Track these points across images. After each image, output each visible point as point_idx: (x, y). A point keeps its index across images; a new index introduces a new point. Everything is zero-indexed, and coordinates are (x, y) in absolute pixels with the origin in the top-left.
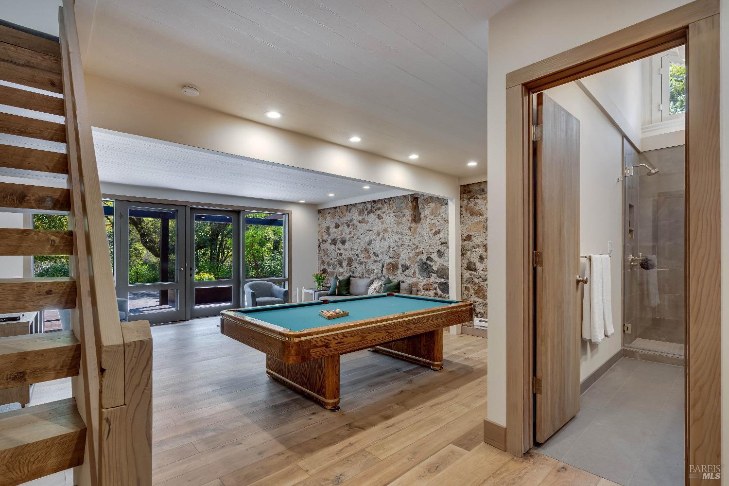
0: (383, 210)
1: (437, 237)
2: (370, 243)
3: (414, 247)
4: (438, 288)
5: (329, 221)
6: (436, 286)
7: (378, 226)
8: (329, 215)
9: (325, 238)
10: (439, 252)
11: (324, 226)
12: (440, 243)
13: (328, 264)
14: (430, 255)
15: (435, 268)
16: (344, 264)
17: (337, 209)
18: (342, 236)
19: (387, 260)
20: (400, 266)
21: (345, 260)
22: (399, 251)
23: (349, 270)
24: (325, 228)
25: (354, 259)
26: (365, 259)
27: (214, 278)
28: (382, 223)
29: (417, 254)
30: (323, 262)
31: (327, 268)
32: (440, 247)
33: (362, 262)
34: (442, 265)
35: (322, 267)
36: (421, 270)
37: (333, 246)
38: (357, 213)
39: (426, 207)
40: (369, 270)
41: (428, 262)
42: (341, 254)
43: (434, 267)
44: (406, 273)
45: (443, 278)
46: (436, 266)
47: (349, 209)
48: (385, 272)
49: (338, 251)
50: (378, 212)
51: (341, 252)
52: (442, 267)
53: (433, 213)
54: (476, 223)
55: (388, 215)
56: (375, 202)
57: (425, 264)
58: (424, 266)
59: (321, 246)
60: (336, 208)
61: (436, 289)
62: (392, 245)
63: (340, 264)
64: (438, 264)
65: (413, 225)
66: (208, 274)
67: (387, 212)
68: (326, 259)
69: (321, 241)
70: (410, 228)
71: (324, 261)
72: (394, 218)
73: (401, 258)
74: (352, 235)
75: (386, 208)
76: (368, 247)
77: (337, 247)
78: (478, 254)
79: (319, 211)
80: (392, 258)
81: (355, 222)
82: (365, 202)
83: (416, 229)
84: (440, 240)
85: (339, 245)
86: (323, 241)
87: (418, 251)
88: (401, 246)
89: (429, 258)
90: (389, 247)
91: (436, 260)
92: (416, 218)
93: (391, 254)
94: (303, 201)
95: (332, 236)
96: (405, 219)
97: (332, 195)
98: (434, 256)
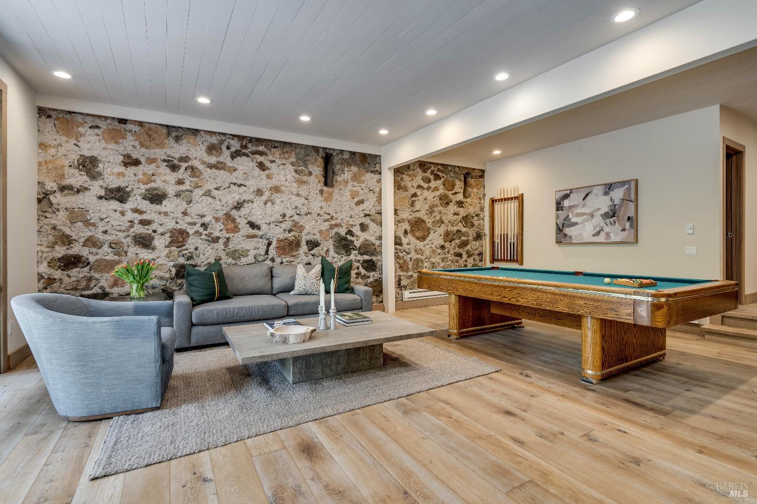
0: (271, 158)
1: (362, 207)
2: (238, 206)
3: (329, 217)
4: (360, 267)
6: (358, 264)
7: (258, 180)
8: (96, 131)
9: (72, 182)
10: (362, 225)
11: (70, 152)
12: (363, 215)
13: (91, 242)
14: (351, 229)
15: (357, 244)
16: (159, 242)
19: (277, 233)
20: (303, 243)
21: (162, 234)
22: (302, 221)
23: (175, 253)
24: (74, 157)
25: (191, 232)
26: (224, 232)
28: (269, 177)
29: (332, 227)
30: (66, 240)
31: (84, 254)
32: (363, 220)
33: (218, 238)
34: (366, 240)
35: (60, 251)
36: (336, 247)
37: (114, 204)
38: (203, 148)
39: (346, 169)
40: (236, 251)
41: (349, 237)
42: (144, 223)
43: (355, 243)
44: (314, 251)
45: (367, 255)
46: (358, 241)
47: (173, 134)
48: (272, 252)
49: (132, 216)
50: (260, 159)
51: (146, 217)
52: (366, 242)
53: (355, 178)
54: (403, 198)
55: (281, 167)
56: (249, 139)
57: (345, 239)
58: (344, 242)
59: (52, 198)
60: (123, 121)
61: (358, 268)
62: (289, 213)
63: (144, 242)
64: (361, 240)
65: (325, 189)
67: (278, 161)
68: (79, 232)
69: (52, 186)
70: (322, 192)
71: (69, 237)
72: (294, 174)
73: (305, 232)
74: (187, 187)
75: (276, 154)
77: (129, 205)
78: (403, 228)
79: (43, 112)
80: (290, 231)
81: (196, 163)
82: (225, 134)
83: (331, 194)
84: (364, 212)
85: (136, 201)
86: (63, 188)
87: (333, 222)
88: (306, 214)
89: (350, 232)
90: (284, 216)
91: (358, 234)
92: (328, 180)
93: (287, 225)
95: (112, 181)
96: (312, 177)
98: (356, 230)
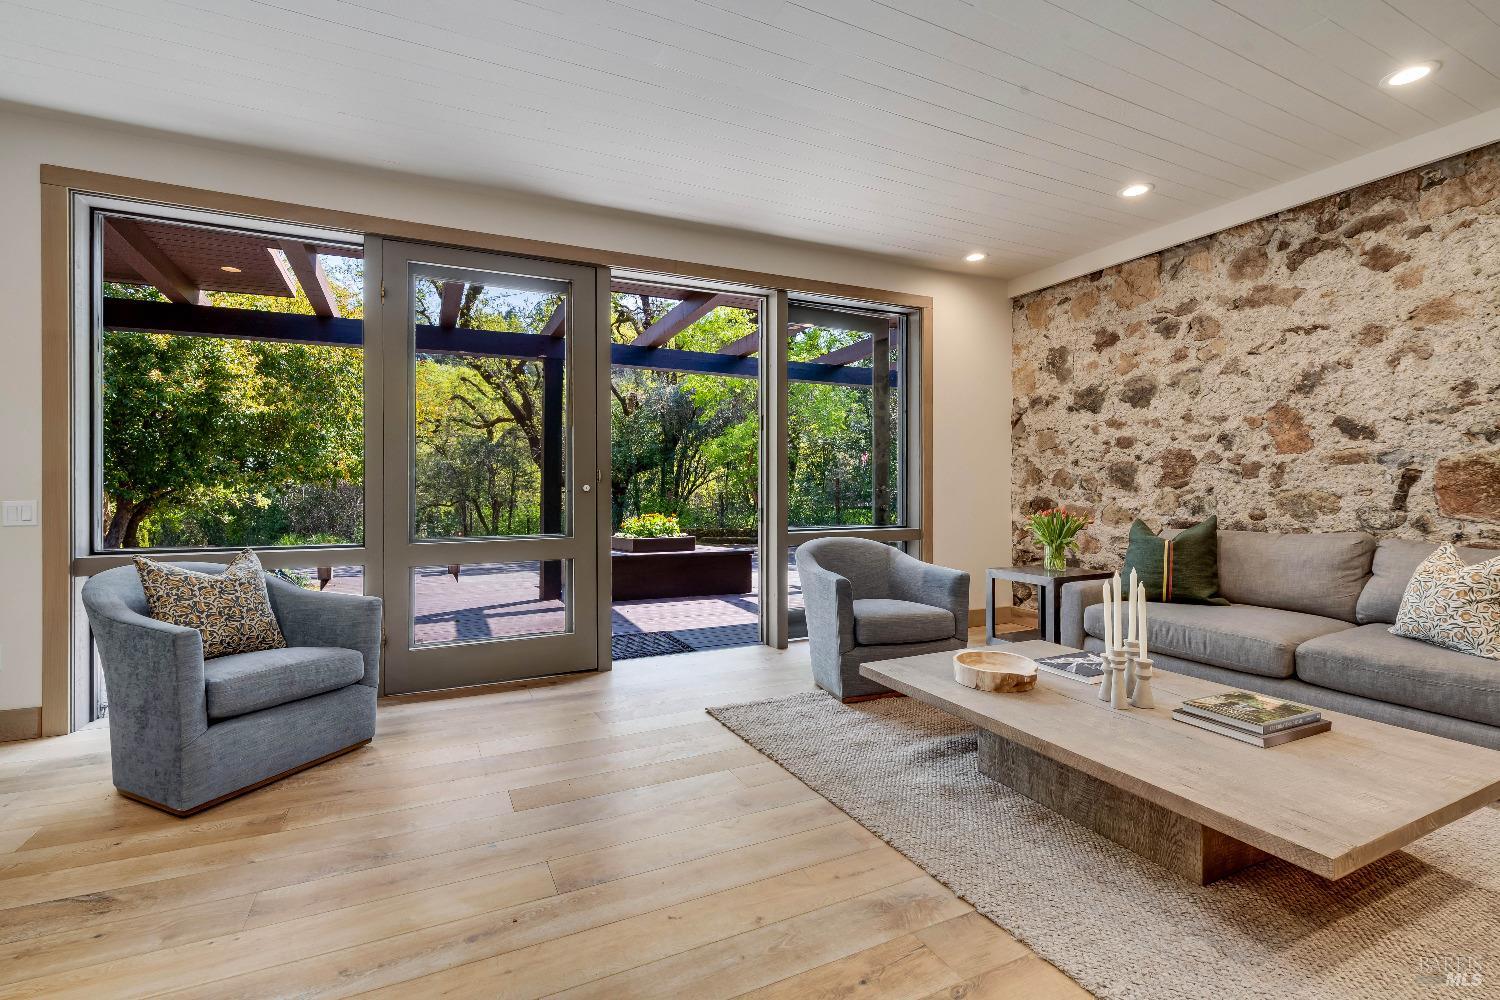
0: (1413, 222)
2: (1308, 383)
5: (1066, 329)
7: (1369, 299)
8: (1066, 306)
9: (1042, 392)
11: (1040, 349)
13: (1061, 479)
16: (1146, 478)
17: (1107, 280)
18: (1136, 372)
19: (1441, 445)
21: (1150, 463)
23: (1171, 498)
24: (1044, 355)
25: (1199, 455)
26: (1272, 451)
27: (677, 527)
28: (1405, 282)
30: (1036, 476)
31: (1054, 496)
33: (1257, 466)
35: (1032, 493)
37: (1086, 417)
38: (1224, 269)
40: (1303, 497)
42: (1125, 443)
47: (1168, 265)
48: (1422, 502)
49: (1107, 433)
50: (1375, 239)
51: (1126, 433)
55: (1456, 236)
56: (1345, 199)
59: (1025, 419)
60: (1096, 275)
63: (1123, 478)
66: (662, 516)
67: (1442, 222)
68: (1048, 464)
69: (1024, 402)
71: (1038, 471)
74: (1191, 362)
76: (1297, 401)
77: (1103, 416)
79: (1017, 303)
81: (1208, 308)
82: (1275, 215)
85: (1113, 407)
86: (1035, 402)
90: (1468, 387)
93: (1481, 416)
94: (975, 258)
95: (1083, 380)
97: (1136, 191)
